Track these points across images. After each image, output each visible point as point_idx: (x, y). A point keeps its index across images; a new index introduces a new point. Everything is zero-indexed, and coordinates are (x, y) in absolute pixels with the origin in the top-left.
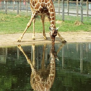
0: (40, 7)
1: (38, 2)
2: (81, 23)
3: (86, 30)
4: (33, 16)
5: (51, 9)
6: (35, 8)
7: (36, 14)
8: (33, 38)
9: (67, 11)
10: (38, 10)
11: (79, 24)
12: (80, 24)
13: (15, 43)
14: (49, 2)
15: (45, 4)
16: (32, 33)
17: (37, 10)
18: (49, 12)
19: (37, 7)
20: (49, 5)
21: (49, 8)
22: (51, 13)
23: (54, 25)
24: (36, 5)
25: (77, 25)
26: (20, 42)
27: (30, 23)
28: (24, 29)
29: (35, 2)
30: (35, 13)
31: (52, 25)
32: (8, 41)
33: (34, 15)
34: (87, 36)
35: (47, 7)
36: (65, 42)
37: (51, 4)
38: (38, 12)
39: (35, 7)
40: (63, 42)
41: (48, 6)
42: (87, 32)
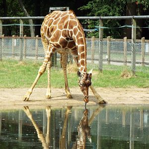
0: (61, 37)
1: (58, 29)
2: (132, 74)
3: (141, 86)
4: (48, 54)
5: (80, 38)
6: (52, 40)
7: (54, 50)
8: (47, 95)
9: (107, 57)
10: (58, 43)
11: (129, 75)
12: (130, 77)
13: (16, 103)
14: (77, 27)
15: (70, 30)
16: (47, 87)
17: (55, 43)
18: (77, 44)
19: (56, 38)
20: (75, 31)
21: (75, 37)
22: (79, 46)
23: (84, 67)
24: (53, 34)
25: (125, 77)
26: (28, 101)
27: (44, 68)
28: (32, 82)
29: (52, 30)
30: (51, 49)
31: (82, 66)
32: (5, 100)
33: (51, 51)
34: (143, 94)
35: (73, 35)
36: (103, 103)
37: (79, 31)
38: (58, 46)
39: (51, 37)
40: (100, 103)
41: (75, 34)
42: (142, 89)
